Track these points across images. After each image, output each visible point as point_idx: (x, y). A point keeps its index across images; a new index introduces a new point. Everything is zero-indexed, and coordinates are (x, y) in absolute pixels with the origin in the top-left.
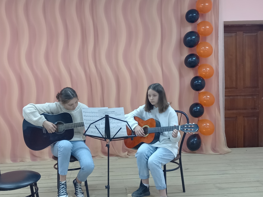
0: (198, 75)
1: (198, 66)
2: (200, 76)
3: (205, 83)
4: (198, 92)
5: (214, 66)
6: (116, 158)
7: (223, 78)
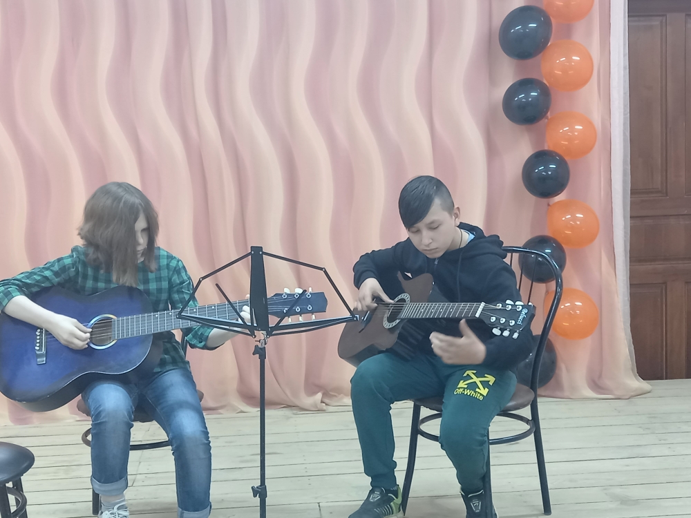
0: (546, 148)
1: (547, 118)
2: (551, 149)
3: (568, 172)
4: (544, 201)
5: (596, 118)
6: (286, 412)
7: (625, 156)
